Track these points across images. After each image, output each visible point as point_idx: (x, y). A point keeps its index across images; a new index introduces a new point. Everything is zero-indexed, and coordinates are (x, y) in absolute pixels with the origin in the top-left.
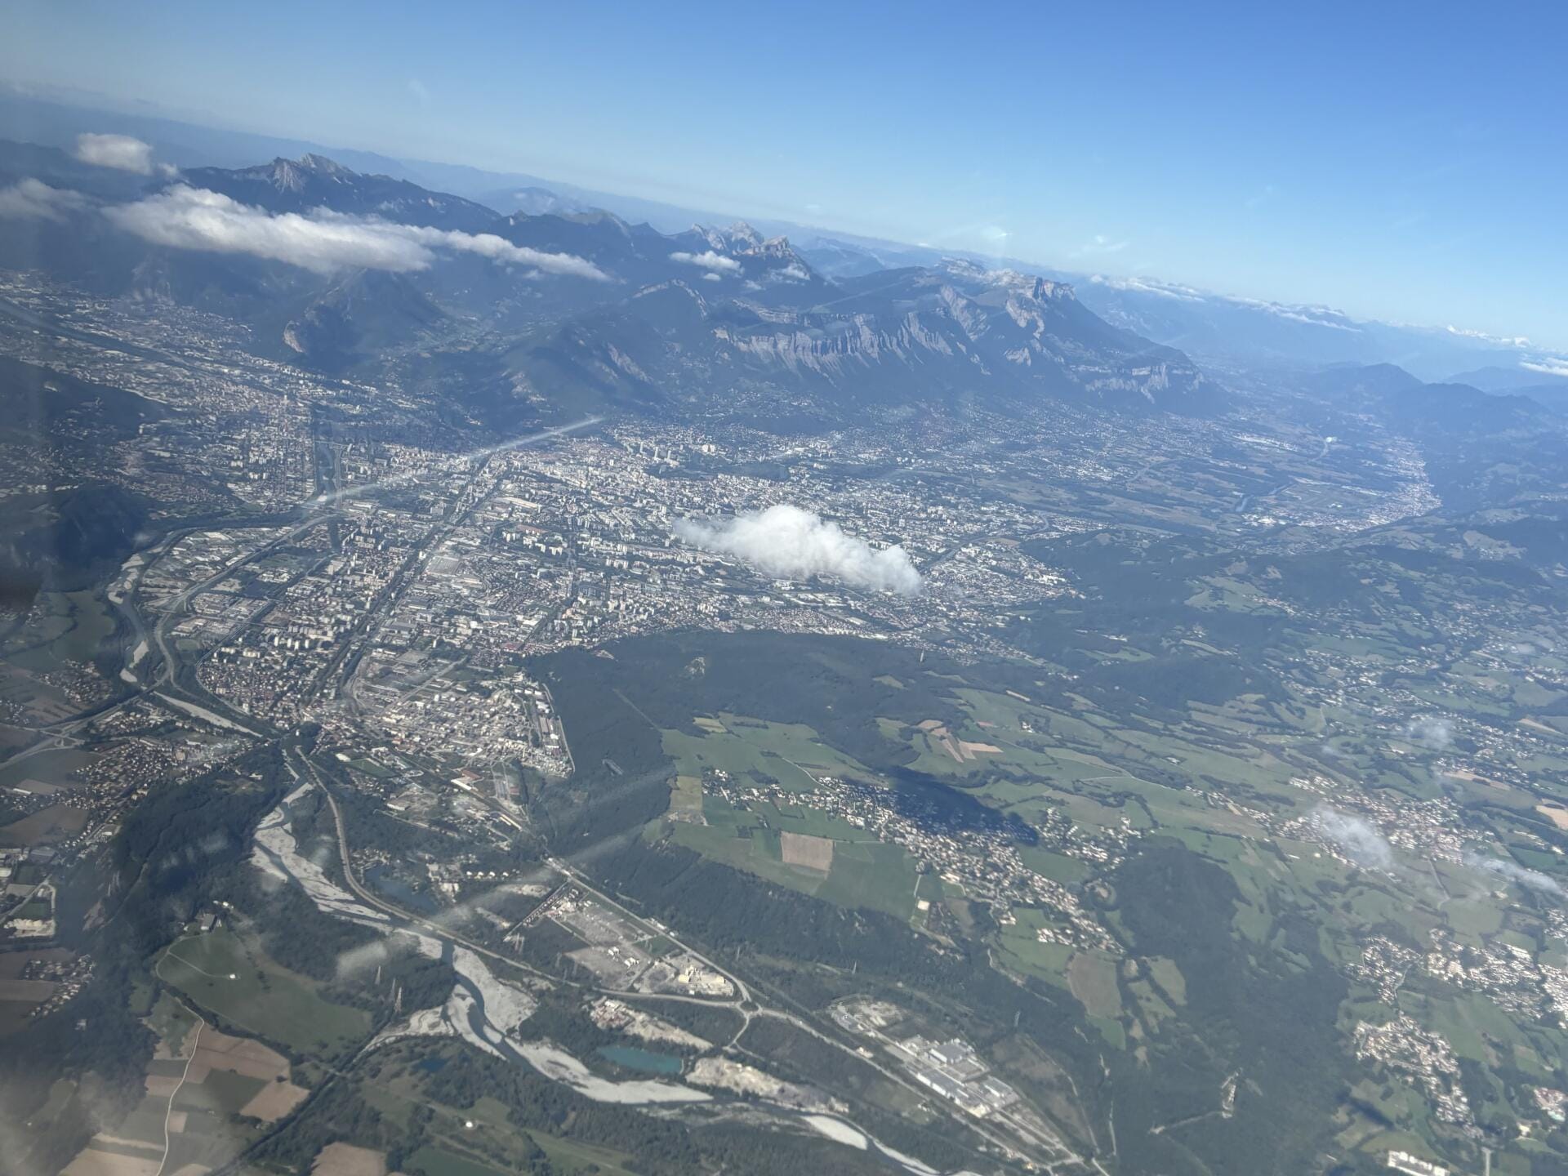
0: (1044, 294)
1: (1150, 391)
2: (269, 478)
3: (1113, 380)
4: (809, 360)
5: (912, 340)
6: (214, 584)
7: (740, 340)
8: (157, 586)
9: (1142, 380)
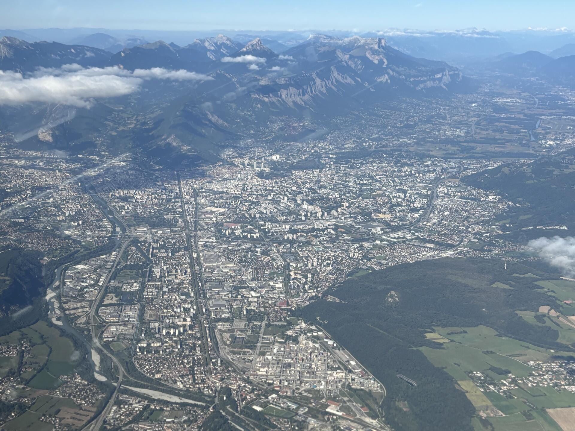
0: (382, 46)
1: (444, 85)
2: (83, 223)
3: (428, 82)
4: (298, 100)
5: (337, 81)
6: (102, 300)
7: (264, 96)
8: (74, 309)
9: (440, 79)
